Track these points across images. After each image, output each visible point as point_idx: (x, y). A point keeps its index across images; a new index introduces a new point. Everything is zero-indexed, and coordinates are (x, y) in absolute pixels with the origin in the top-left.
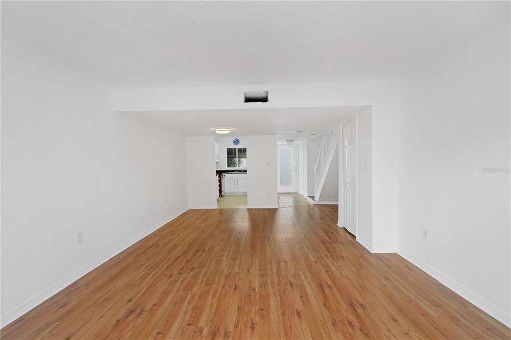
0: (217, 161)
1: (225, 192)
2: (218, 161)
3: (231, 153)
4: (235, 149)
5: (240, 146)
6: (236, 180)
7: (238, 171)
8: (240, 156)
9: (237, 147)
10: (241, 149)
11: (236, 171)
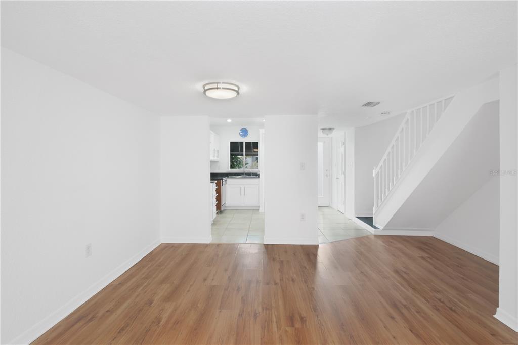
0: (212, 158)
1: (227, 205)
2: (215, 159)
3: (235, 148)
4: (242, 143)
5: (250, 139)
6: (243, 189)
7: (246, 174)
8: (249, 153)
9: (245, 140)
10: (250, 143)
11: (242, 174)
